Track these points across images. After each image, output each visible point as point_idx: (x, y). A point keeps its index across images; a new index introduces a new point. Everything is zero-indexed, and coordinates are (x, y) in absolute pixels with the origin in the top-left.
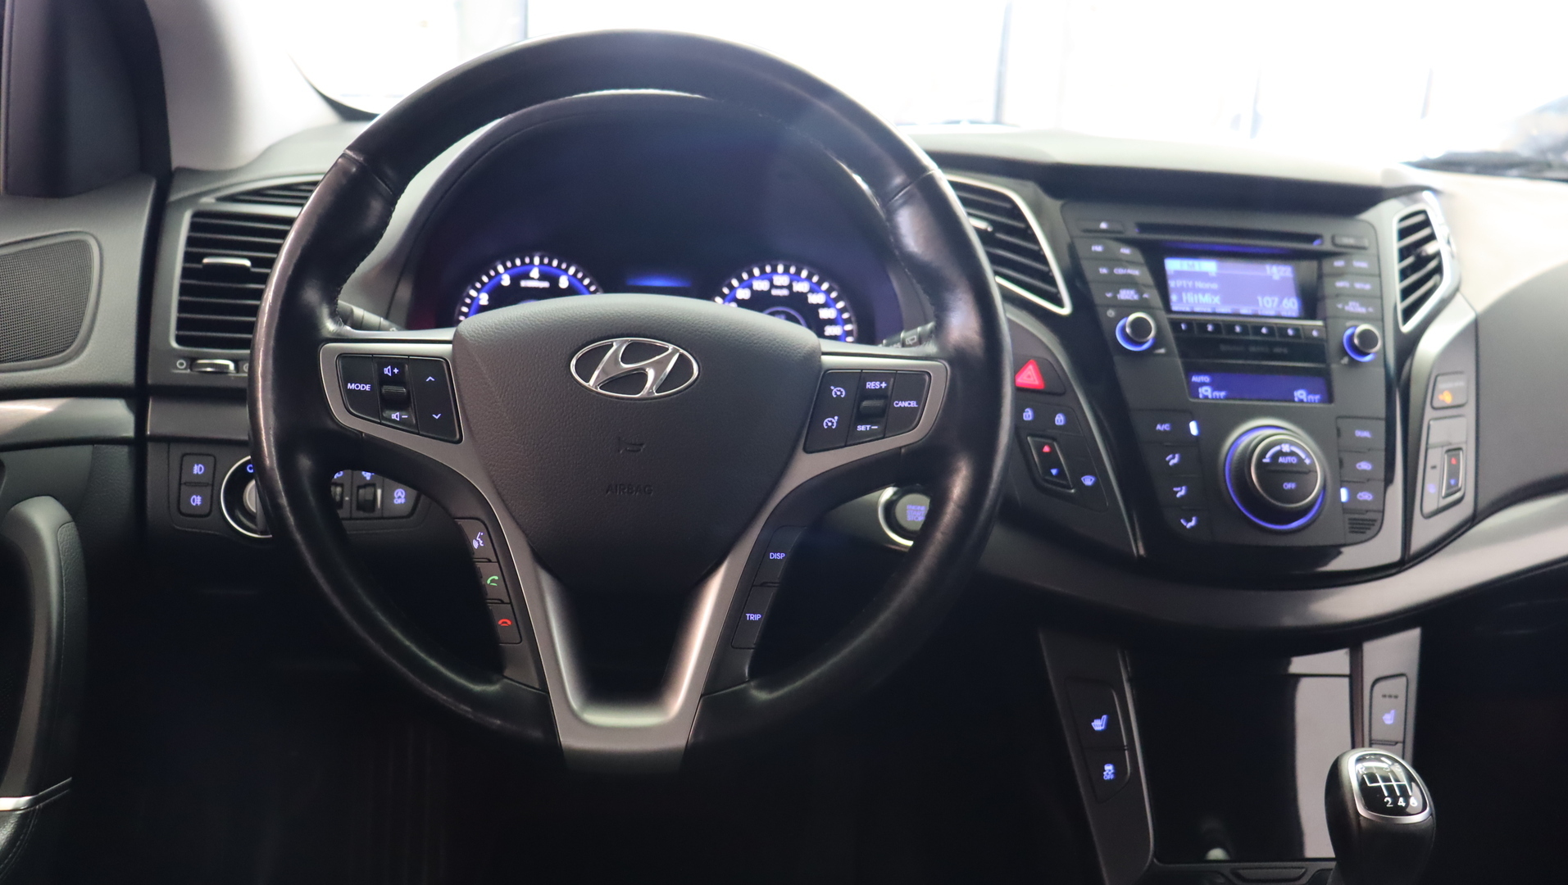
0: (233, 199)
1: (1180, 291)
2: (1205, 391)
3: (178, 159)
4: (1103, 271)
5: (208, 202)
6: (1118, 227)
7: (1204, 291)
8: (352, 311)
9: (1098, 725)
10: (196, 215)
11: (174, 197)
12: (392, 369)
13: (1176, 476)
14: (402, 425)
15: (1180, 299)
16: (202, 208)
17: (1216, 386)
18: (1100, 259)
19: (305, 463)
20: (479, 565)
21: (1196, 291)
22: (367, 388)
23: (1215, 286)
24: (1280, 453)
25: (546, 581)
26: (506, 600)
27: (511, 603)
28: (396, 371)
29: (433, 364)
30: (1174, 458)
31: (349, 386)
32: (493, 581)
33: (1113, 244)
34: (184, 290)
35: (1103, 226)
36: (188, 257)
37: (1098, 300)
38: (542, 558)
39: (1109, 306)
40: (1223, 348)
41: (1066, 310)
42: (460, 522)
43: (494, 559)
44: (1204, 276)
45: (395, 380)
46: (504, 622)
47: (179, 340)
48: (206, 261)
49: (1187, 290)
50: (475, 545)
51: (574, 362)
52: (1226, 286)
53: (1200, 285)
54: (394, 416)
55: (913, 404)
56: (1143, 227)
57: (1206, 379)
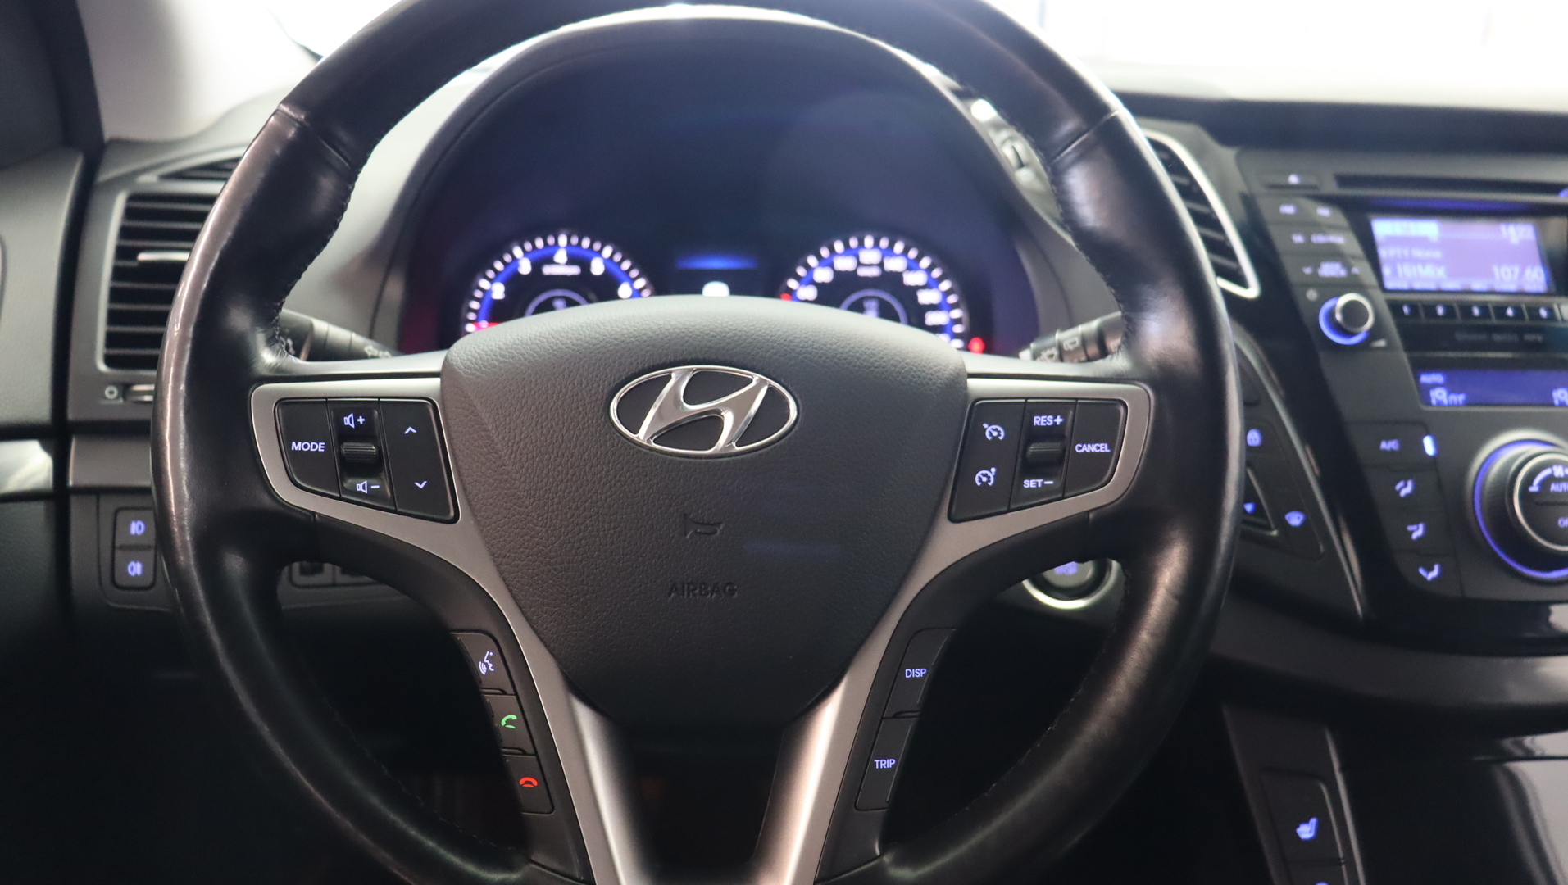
0: (181, 176)
1: (1394, 262)
2: (1439, 395)
3: (112, 127)
4: (1298, 239)
5: (149, 181)
6: (1312, 181)
7: (1424, 262)
8: (312, 326)
9: (1306, 831)
10: (132, 198)
11: (104, 176)
12: (356, 418)
13: (1410, 509)
14: (372, 500)
15: (1395, 273)
16: (138, 190)
17: (1451, 391)
18: (1291, 224)
19: (235, 564)
20: (489, 698)
21: (1414, 261)
22: (320, 447)
23: (1437, 254)
24: (1551, 479)
25: (585, 717)
26: (530, 750)
27: (536, 754)
28: (361, 420)
29: (414, 409)
30: (1406, 485)
31: (297, 446)
32: (509, 722)
33: (1308, 204)
34: (115, 295)
35: (1293, 179)
36: (122, 253)
37: (1293, 278)
38: (580, 686)
39: (1307, 286)
40: (1460, 336)
41: (1252, 292)
42: (460, 636)
43: (509, 690)
44: (1422, 242)
45: (359, 434)
46: (527, 782)
47: (110, 361)
48: (143, 257)
49: (1403, 260)
50: (483, 670)
51: (614, 405)
52: (1452, 255)
53: (1418, 253)
54: (359, 487)
55: (1103, 448)
56: (1344, 180)
57: (1438, 378)
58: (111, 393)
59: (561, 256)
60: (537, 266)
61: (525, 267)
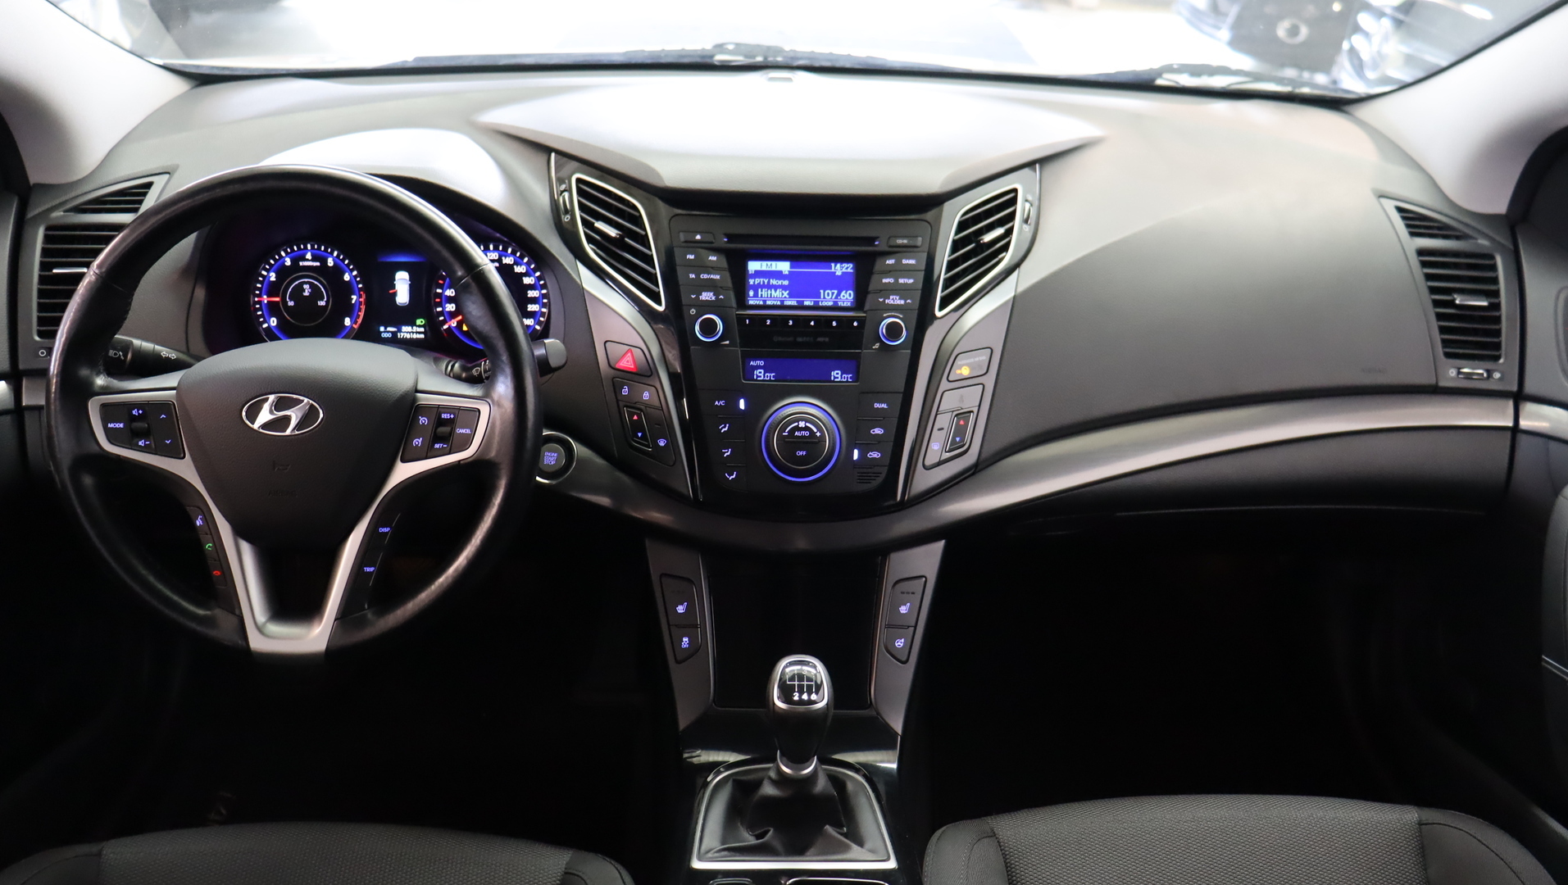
0: (81, 209)
1: (756, 288)
2: (760, 374)
3: (34, 178)
4: (692, 276)
5: (58, 215)
6: (709, 238)
7: (776, 287)
8: (132, 342)
9: (681, 609)
10: (47, 229)
11: (30, 214)
12: (138, 411)
13: (725, 441)
14: (146, 450)
15: (756, 295)
16: (51, 223)
17: (766, 369)
18: (691, 266)
19: (88, 480)
20: (201, 536)
21: (769, 287)
22: (121, 425)
23: (786, 283)
24: (797, 428)
25: (245, 547)
26: (217, 558)
27: (220, 561)
28: (140, 412)
29: (164, 406)
30: (724, 427)
31: (110, 425)
32: (209, 547)
33: (703, 252)
34: (42, 294)
35: (698, 237)
36: (45, 266)
37: (685, 300)
38: (240, 532)
39: (691, 306)
40: (776, 339)
41: (661, 309)
42: (188, 508)
43: (209, 533)
44: (778, 275)
45: (139, 418)
46: (216, 573)
47: (40, 334)
48: (55, 271)
49: (763, 286)
50: (198, 524)
51: (244, 414)
52: (796, 286)
53: (774, 282)
54: (140, 443)
55: (468, 431)
56: (732, 238)
57: (762, 363)
58: (42, 353)
59: (309, 256)
60: (295, 261)
61: (288, 262)
